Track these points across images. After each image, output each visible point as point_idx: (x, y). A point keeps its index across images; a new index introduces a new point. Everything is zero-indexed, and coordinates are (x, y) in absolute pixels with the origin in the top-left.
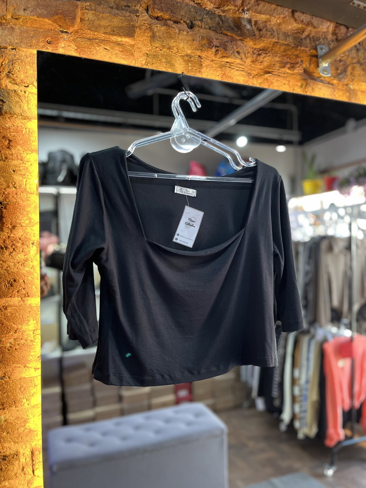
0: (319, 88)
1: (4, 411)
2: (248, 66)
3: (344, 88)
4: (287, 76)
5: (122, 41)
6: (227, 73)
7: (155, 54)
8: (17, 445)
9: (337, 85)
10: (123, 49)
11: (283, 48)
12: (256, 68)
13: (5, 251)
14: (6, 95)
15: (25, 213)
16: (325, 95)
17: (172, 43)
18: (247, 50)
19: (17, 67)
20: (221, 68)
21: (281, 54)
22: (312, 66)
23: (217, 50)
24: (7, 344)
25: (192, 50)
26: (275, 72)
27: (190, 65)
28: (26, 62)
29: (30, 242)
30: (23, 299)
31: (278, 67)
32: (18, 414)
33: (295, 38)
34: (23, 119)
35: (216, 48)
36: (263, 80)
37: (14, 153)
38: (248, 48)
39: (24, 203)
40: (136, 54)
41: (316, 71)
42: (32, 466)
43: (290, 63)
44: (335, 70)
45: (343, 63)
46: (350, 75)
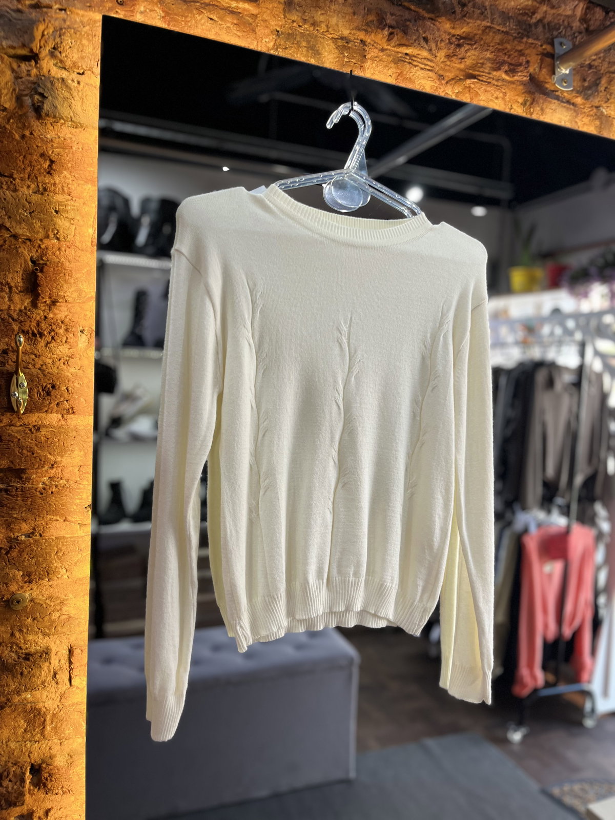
0: (552, 109)
1: (31, 585)
2: (439, 63)
3: (592, 113)
4: (501, 85)
5: (237, 8)
6: (405, 73)
7: (290, 31)
8: (47, 638)
9: (582, 107)
10: (238, 21)
11: (498, 38)
12: (453, 67)
13: (39, 339)
14: (49, 85)
15: (72, 281)
16: (561, 122)
17: (319, 16)
18: (440, 36)
19: (67, 40)
20: (395, 64)
21: (497, 46)
22: (544, 71)
23: (391, 34)
24: (38, 484)
25: (351, 30)
26: (484, 77)
27: (346, 55)
28: (83, 33)
29: (77, 328)
30: (65, 416)
31: (488, 69)
32: (51, 591)
33: (519, 23)
34: (73, 127)
35: (391, 30)
36: (463, 89)
37: (57, 182)
38: (442, 33)
39: (71, 265)
40: (260, 30)
41: (550, 81)
42: (69, 672)
43: (508, 63)
44: (580, 80)
45: (594, 70)
46: (603, 91)
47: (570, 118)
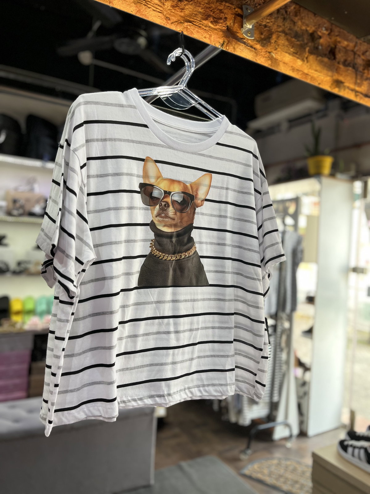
0: (241, 49)
2: (167, 9)
3: (266, 55)
4: (208, 30)
6: (142, 11)
9: (260, 51)
12: (176, 14)
20: (135, 4)
21: (206, 5)
22: (236, 24)
26: (196, 23)
31: (200, 18)
36: (184, 28)
41: (240, 32)
43: (213, 17)
44: (259, 34)
45: (268, 29)
46: (274, 43)
47: (252, 57)
